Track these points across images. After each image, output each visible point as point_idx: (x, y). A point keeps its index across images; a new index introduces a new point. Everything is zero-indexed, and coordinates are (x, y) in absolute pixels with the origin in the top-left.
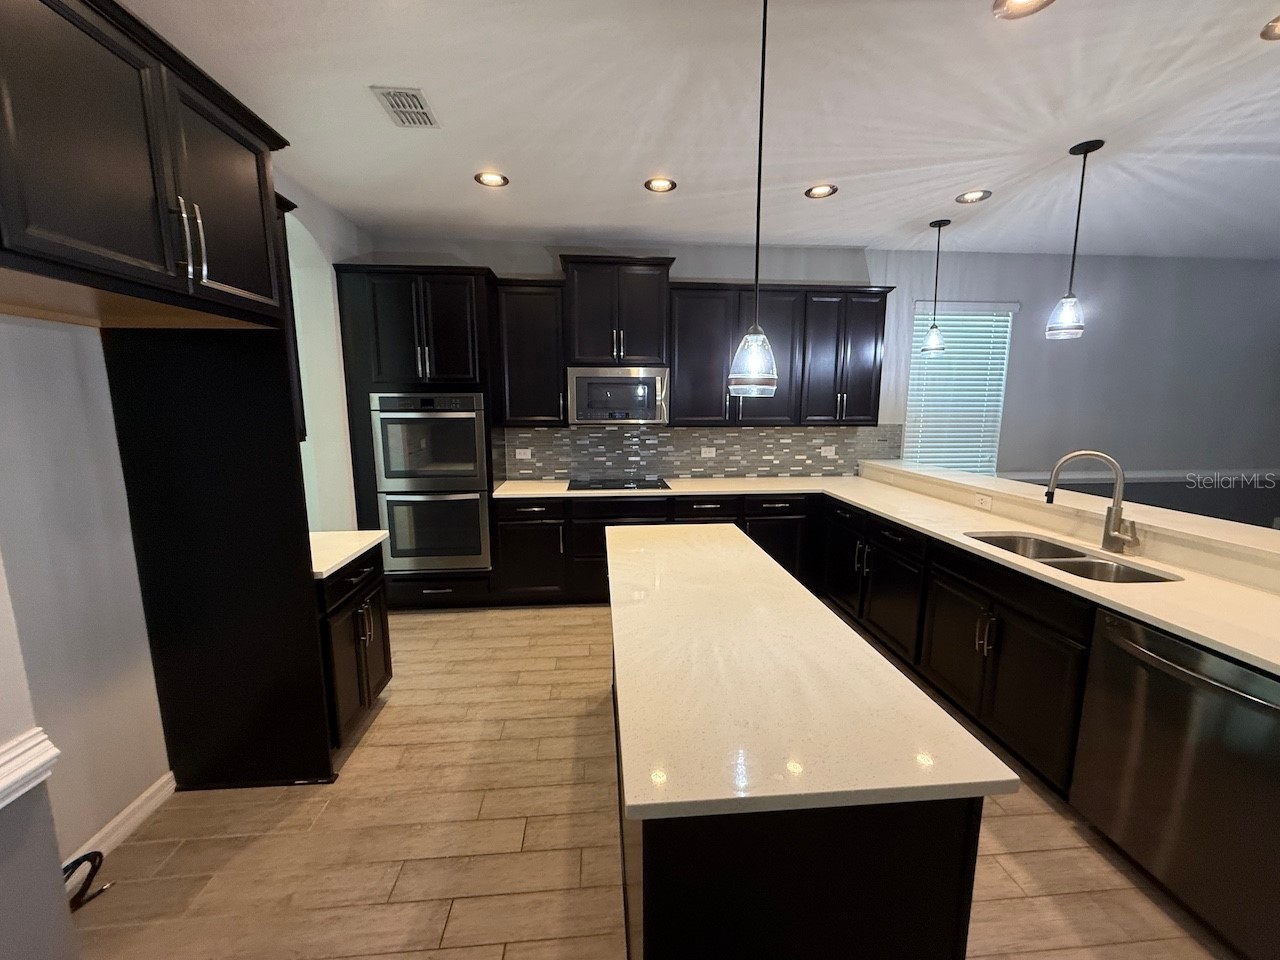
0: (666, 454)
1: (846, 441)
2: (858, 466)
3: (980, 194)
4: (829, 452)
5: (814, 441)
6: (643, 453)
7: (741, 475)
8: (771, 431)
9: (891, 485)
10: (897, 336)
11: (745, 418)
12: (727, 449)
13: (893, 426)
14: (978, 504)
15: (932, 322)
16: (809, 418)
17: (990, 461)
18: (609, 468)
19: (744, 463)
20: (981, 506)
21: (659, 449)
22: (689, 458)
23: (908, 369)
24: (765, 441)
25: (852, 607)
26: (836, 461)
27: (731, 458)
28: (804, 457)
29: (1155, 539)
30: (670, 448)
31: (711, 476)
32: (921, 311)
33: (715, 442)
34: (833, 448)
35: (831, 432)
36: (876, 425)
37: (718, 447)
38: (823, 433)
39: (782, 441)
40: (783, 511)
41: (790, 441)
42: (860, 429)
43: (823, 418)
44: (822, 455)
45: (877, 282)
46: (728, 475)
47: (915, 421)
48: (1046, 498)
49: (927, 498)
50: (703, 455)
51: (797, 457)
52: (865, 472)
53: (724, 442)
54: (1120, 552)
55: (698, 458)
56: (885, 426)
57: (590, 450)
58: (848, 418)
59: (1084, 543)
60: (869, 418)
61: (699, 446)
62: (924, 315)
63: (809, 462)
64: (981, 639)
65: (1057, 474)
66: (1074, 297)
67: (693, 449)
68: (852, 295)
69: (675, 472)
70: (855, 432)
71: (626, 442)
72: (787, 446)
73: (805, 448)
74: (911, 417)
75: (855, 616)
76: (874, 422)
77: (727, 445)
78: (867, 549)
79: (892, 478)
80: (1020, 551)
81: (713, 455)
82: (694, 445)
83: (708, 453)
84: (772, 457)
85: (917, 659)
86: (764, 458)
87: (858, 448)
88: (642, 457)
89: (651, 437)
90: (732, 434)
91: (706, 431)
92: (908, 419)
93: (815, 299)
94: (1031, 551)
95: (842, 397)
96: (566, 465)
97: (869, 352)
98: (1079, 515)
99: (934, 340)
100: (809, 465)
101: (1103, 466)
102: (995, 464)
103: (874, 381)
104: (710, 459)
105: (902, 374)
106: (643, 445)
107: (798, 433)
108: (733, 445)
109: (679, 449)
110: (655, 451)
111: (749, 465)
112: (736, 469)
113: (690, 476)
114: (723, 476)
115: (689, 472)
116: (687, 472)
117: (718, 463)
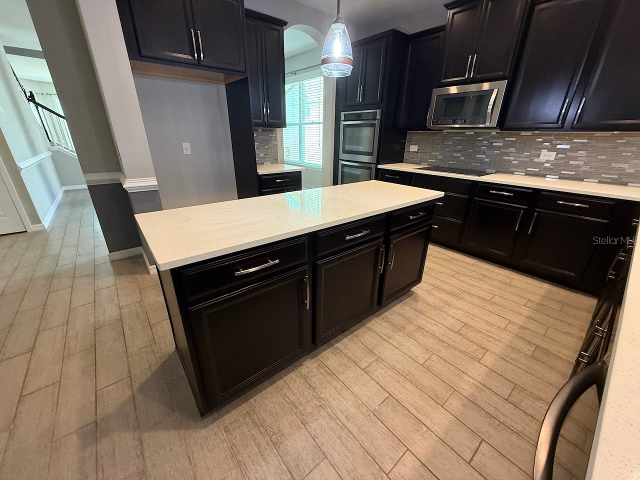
0: (508, 154)
6: (489, 152)
12: (569, 154)
19: (585, 168)
21: (502, 151)
22: (527, 160)
27: (572, 162)
30: (512, 150)
33: (559, 146)
37: (559, 152)
46: (563, 177)
50: (541, 158)
53: (568, 147)
55: (536, 159)
61: (540, 150)
67: (533, 152)
69: (511, 170)
71: (477, 144)
81: (553, 158)
82: (536, 149)
83: (548, 156)
88: (486, 155)
89: (497, 140)
104: (549, 161)
106: (490, 147)
108: (577, 151)
109: (520, 151)
110: (498, 152)
111: (591, 170)
112: (574, 173)
113: (524, 174)
114: (558, 177)
115: (524, 170)
116: (523, 170)
117: (555, 165)
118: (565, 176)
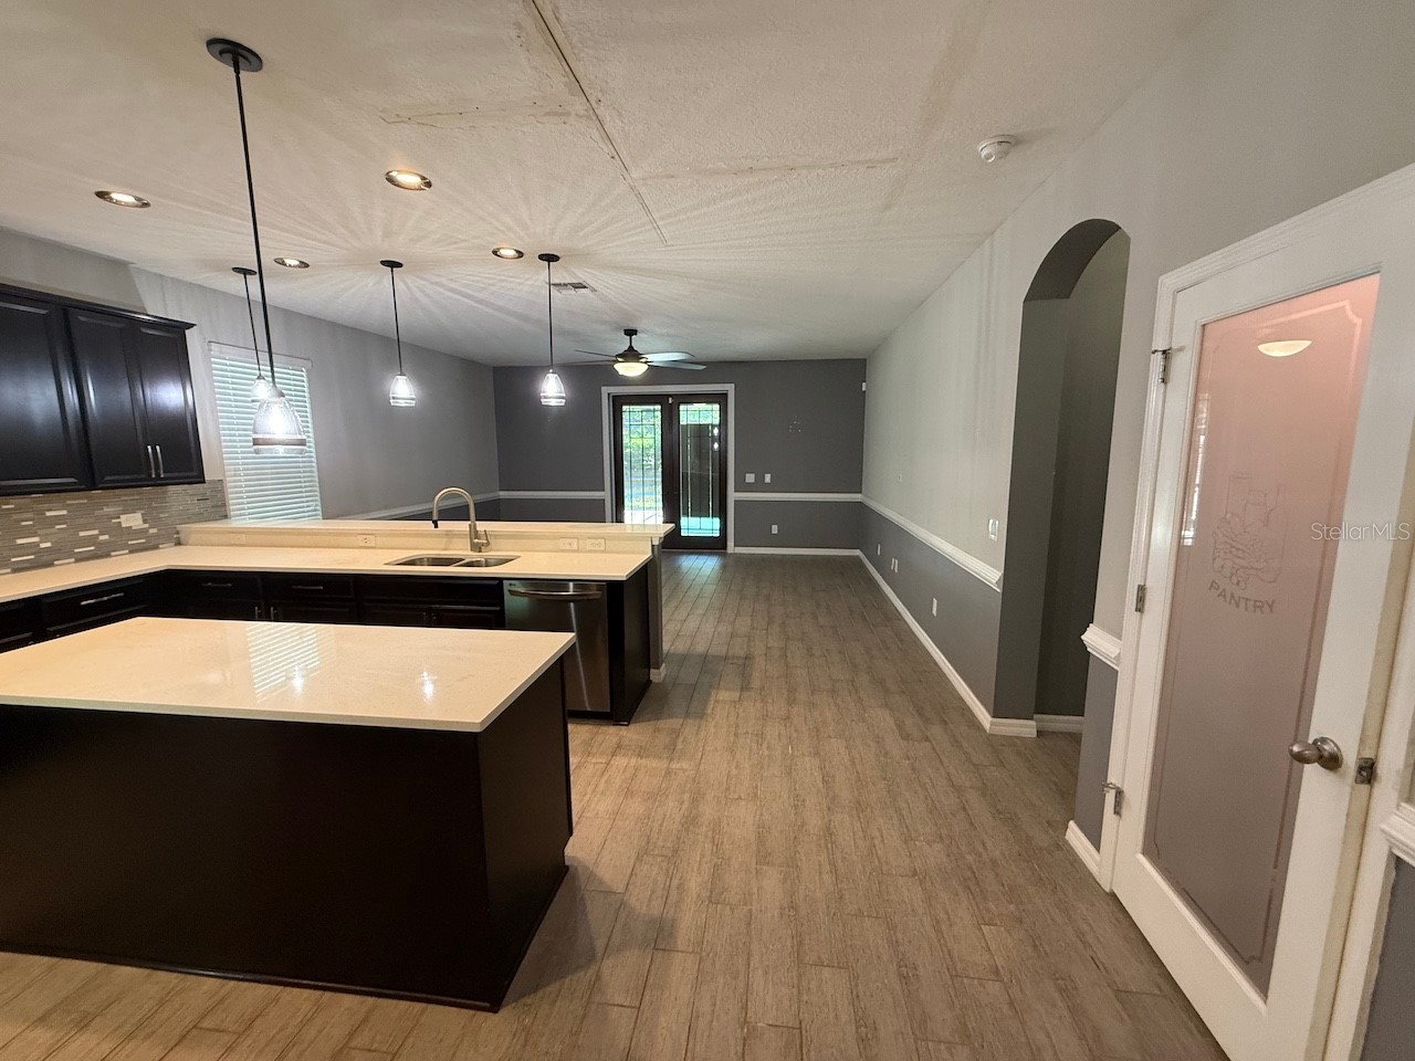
1: (155, 505)
2: (178, 533)
3: (297, 263)
4: (132, 521)
5: (106, 509)
13: (217, 482)
16: (107, 478)
17: (315, 510)
20: (363, 545)
23: (216, 418)
24: (15, 516)
26: (145, 531)
28: (96, 532)
32: (217, 354)
34: (138, 515)
35: (131, 495)
36: (204, 482)
38: (117, 497)
39: (48, 514)
41: (64, 512)
42: (171, 488)
43: (130, 477)
44: (124, 526)
47: (235, 475)
51: (82, 534)
54: (480, 551)
56: (211, 483)
58: (168, 475)
59: (459, 553)
60: (195, 473)
62: (221, 359)
63: (105, 537)
68: (139, 324)
70: (165, 492)
72: (59, 520)
73: (92, 520)
74: (229, 471)
76: (199, 478)
78: (274, 612)
84: (36, 540)
86: (21, 541)
87: (173, 512)
92: (228, 473)
93: (81, 319)
95: (154, 449)
97: (168, 395)
100: (106, 542)
102: (320, 513)
103: (190, 430)
107: (77, 501)
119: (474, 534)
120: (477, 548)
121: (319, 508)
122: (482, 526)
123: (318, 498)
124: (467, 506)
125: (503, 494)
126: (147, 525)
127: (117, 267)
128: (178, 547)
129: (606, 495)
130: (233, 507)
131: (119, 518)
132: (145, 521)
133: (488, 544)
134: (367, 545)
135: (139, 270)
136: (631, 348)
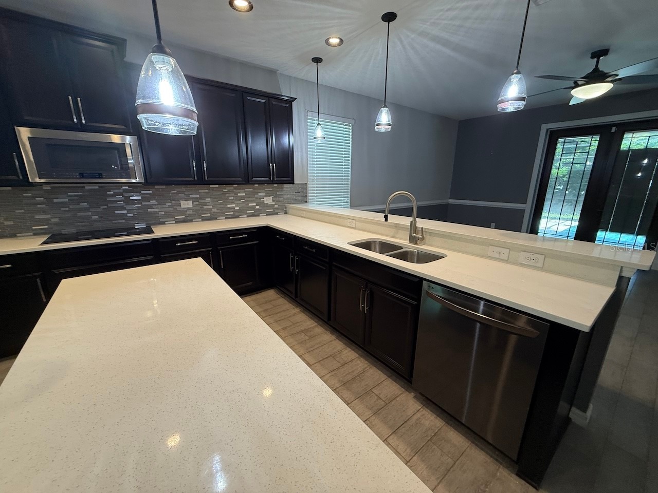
0: (151, 207)
1: (278, 193)
2: (286, 208)
4: (269, 200)
5: (259, 194)
6: (129, 207)
7: (213, 218)
8: (230, 188)
9: (304, 217)
10: (299, 130)
11: (209, 179)
12: (200, 201)
13: (302, 184)
14: (349, 225)
15: (318, 122)
16: (254, 179)
17: (347, 202)
18: (96, 221)
19: (215, 210)
20: (350, 226)
21: (143, 203)
22: (171, 209)
23: (307, 152)
24: (228, 195)
25: (292, 293)
26: (273, 205)
27: (205, 207)
28: (255, 204)
29: (430, 235)
30: (153, 202)
31: (191, 221)
32: (310, 117)
33: (191, 196)
34: (271, 198)
35: (269, 188)
36: (294, 183)
37: (194, 200)
38: (264, 189)
39: (239, 195)
40: (244, 240)
41: (244, 194)
42: (285, 186)
43: (263, 179)
44: (265, 202)
45: (286, 93)
46: (204, 219)
47: (313, 182)
48: (384, 219)
49: (324, 223)
50: (183, 206)
51: (250, 205)
52: (290, 211)
53: (198, 196)
54: (416, 244)
55: (178, 208)
56: (298, 184)
57: (71, 207)
58: (277, 179)
59: (401, 241)
60: (290, 179)
61: (178, 200)
62: (312, 119)
63: (258, 207)
64: (363, 303)
65: (389, 205)
66: (387, 107)
67: (173, 202)
68: (272, 99)
69: (161, 220)
70: (283, 188)
71: (108, 199)
72: (242, 198)
73: (254, 199)
74: (310, 179)
75: (294, 298)
76: (291, 181)
77: (200, 198)
78: (296, 258)
79: (304, 214)
80: (373, 249)
81: (191, 206)
82: (174, 199)
83: (186, 204)
84: (234, 205)
85: (329, 319)
86: (229, 206)
87: (285, 197)
88: (128, 210)
89: (133, 194)
90: (203, 190)
91: (183, 188)
92: (308, 180)
93: (249, 98)
94: (377, 248)
95: (273, 166)
96: (46, 222)
97: (285, 140)
98: (397, 226)
99: (319, 133)
100: (258, 209)
101: (408, 200)
102: (349, 203)
103: (290, 156)
104: (189, 209)
105: (304, 155)
106: (127, 201)
107: (249, 189)
108: (205, 198)
109: (162, 202)
110: (140, 205)
111: (218, 211)
112: (209, 215)
113: (174, 222)
114: (201, 220)
115: (173, 219)
116: (171, 219)
117: (195, 211)
118: (205, 218)
119: (413, 228)
120: (413, 240)
121: (349, 201)
122: (422, 223)
123: (349, 196)
124: (412, 208)
125: (451, 201)
126: (274, 203)
127: (272, 73)
128: (286, 215)
129: (528, 207)
130: (310, 198)
131: (264, 198)
132: (273, 201)
133: (423, 238)
134: (352, 226)
135: (281, 74)
136: (596, 69)
